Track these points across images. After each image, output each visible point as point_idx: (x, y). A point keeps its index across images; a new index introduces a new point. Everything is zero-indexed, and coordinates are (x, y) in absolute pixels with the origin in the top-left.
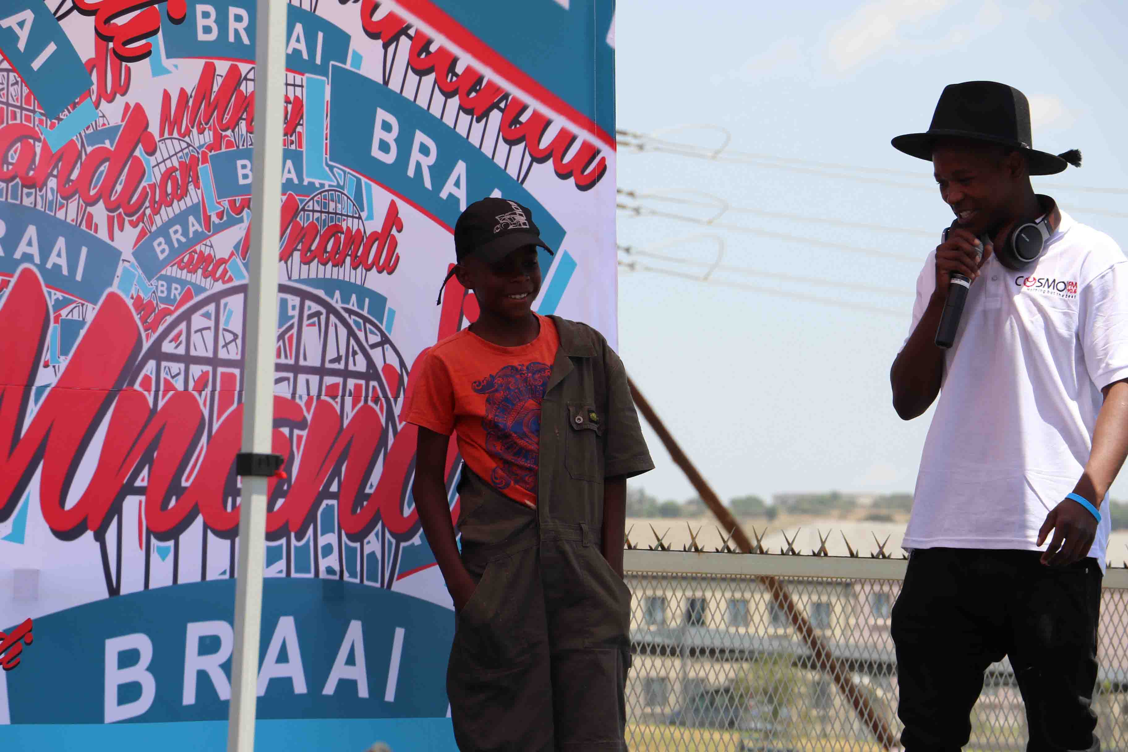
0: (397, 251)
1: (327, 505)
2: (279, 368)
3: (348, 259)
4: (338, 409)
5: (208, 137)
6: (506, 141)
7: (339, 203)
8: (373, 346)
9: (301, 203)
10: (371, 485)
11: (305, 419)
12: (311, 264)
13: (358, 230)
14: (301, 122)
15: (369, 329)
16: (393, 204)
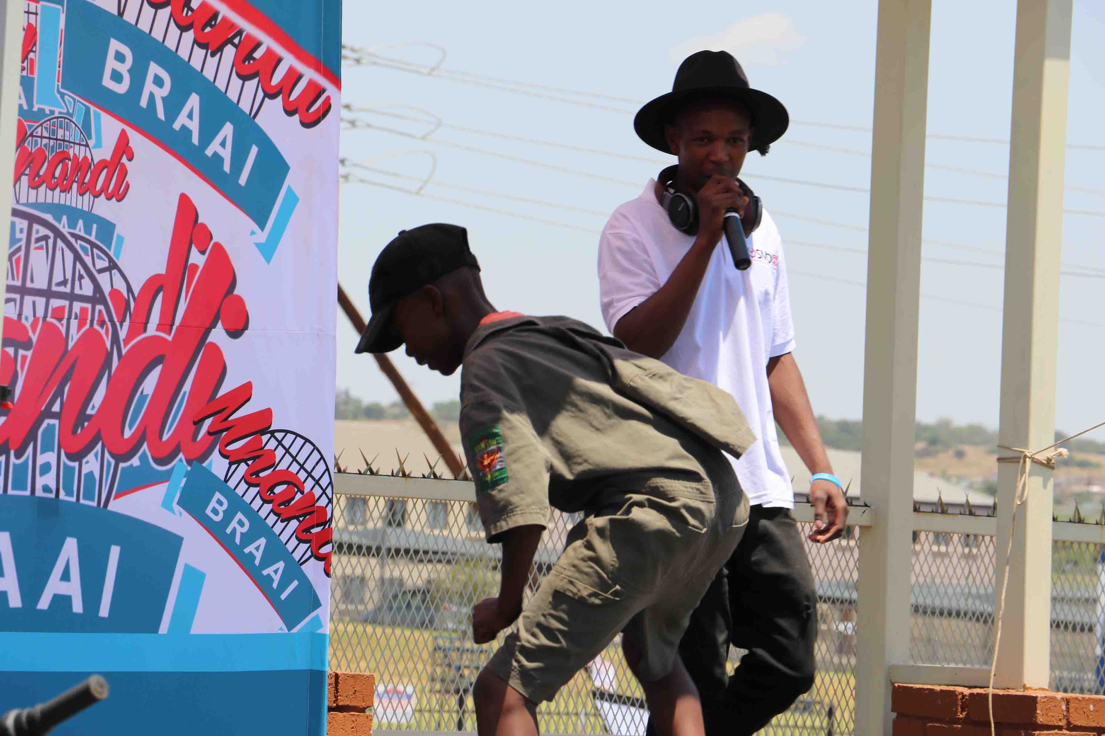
0: (127, 179)
1: (48, 424)
2: (10, 289)
3: (75, 186)
4: (63, 330)
6: (239, 76)
7: (67, 130)
8: (101, 271)
9: (30, 129)
10: (93, 407)
11: (30, 339)
12: (40, 189)
13: (85, 158)
14: (34, 49)
15: (97, 254)
16: (123, 133)
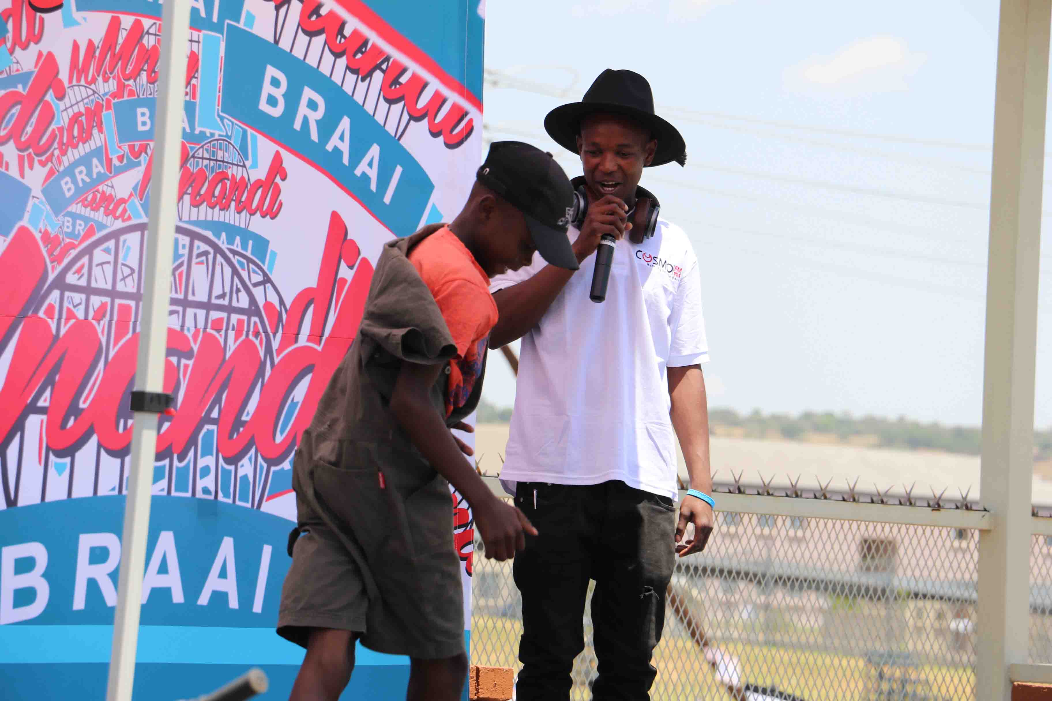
0: (280, 198)
1: (208, 430)
2: (174, 302)
3: (233, 204)
4: (222, 341)
5: (112, 86)
6: (386, 100)
7: (226, 152)
8: (256, 285)
9: (192, 150)
10: (248, 413)
11: (191, 350)
12: (200, 207)
13: (242, 178)
14: (196, 76)
15: (252, 269)
16: (278, 154)
